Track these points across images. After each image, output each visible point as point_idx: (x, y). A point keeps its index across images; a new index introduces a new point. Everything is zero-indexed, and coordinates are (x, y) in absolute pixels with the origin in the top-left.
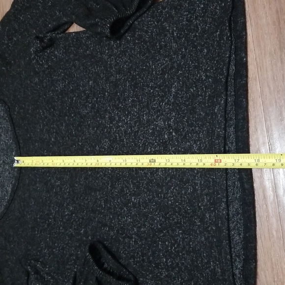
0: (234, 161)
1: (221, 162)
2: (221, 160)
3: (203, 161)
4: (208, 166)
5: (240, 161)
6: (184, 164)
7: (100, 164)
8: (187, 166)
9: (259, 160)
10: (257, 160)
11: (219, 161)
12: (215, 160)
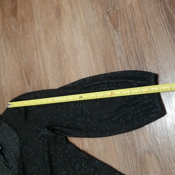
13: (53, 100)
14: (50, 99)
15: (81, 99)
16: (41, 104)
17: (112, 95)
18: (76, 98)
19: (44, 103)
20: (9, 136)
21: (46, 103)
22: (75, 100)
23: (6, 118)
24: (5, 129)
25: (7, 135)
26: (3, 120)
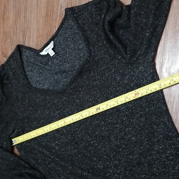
0: (146, 91)
1: (139, 94)
2: (138, 93)
3: (128, 97)
4: (132, 99)
5: (150, 89)
6: (117, 103)
7: (67, 123)
8: (120, 103)
9: (160, 85)
10: (159, 85)
11: (137, 94)
12: (135, 94)
13: (65, 122)
14: (61, 122)
15: (99, 111)
16: (52, 130)
17: (137, 96)
18: (92, 111)
19: (55, 129)
20: (73, 41)
21: (57, 128)
22: (91, 114)
23: (79, 16)
24: (71, 29)
25: (70, 38)
26: (74, 16)
